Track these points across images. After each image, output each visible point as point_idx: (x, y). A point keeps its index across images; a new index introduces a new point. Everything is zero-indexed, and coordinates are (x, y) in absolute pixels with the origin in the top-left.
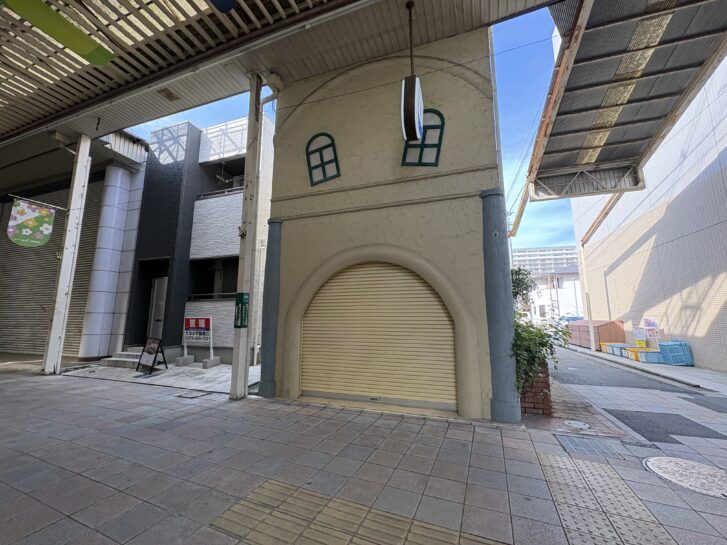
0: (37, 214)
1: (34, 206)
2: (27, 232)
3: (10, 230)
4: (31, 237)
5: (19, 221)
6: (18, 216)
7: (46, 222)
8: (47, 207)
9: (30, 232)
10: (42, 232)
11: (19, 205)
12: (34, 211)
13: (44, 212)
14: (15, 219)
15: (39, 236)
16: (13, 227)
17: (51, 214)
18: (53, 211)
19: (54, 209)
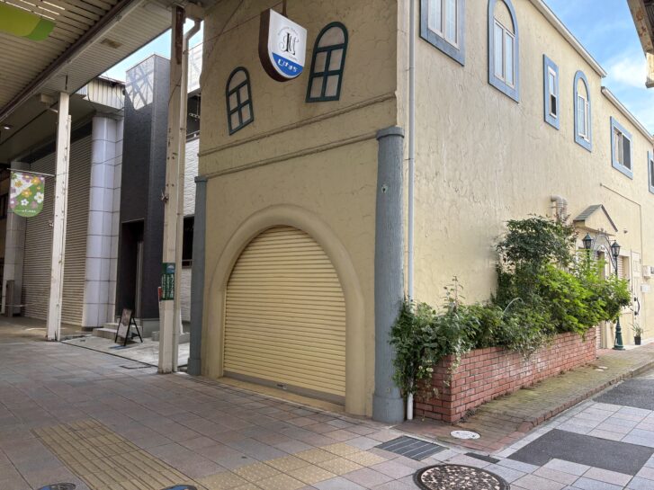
0: (30, 184)
1: (27, 177)
2: (24, 203)
3: (12, 202)
4: (28, 207)
5: (18, 193)
6: (16, 188)
7: (38, 191)
8: (37, 175)
9: (27, 202)
10: (36, 201)
11: (16, 177)
12: (28, 181)
13: (36, 181)
14: (15, 191)
15: (35, 206)
16: (14, 199)
17: (42, 182)
18: (42, 179)
19: (43, 176)
